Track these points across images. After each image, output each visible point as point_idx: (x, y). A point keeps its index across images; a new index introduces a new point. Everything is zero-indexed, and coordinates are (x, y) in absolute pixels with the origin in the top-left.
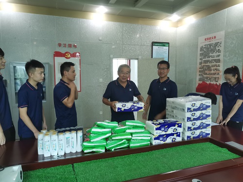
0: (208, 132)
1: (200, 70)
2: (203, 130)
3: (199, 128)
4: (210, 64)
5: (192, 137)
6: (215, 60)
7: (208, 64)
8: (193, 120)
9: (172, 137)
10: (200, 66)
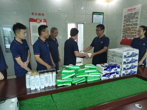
0: (135, 71)
1: (124, 30)
2: (133, 70)
3: (130, 68)
4: (131, 27)
5: (125, 74)
6: (134, 24)
7: (129, 27)
8: (127, 64)
9: (114, 74)
10: (124, 28)
